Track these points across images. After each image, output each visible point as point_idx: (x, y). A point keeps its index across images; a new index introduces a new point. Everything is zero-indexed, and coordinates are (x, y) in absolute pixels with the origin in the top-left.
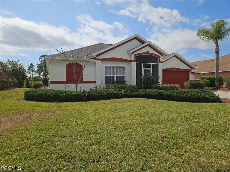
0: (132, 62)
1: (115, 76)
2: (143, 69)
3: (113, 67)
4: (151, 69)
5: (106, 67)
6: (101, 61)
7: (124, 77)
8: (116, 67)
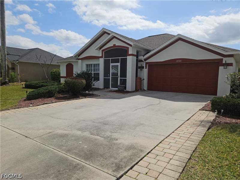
0: (100, 59)
1: (93, 72)
2: (111, 64)
3: (92, 65)
4: (119, 64)
5: (87, 65)
6: (80, 60)
7: (99, 73)
8: (94, 65)
